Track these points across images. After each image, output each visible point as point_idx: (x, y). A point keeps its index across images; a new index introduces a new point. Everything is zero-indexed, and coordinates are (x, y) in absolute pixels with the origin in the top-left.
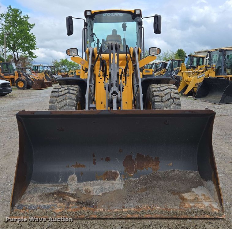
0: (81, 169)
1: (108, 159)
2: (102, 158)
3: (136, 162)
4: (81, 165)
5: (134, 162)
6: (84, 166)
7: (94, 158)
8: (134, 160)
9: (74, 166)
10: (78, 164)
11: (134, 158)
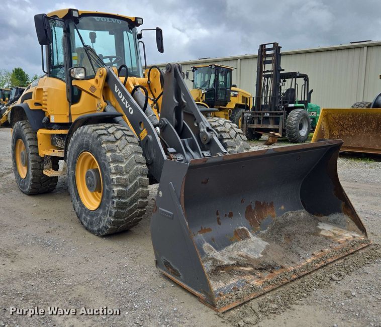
0: (210, 234)
1: (231, 215)
2: (226, 215)
3: (256, 212)
4: (206, 228)
5: (254, 212)
6: (210, 230)
7: (218, 216)
8: (254, 209)
9: (200, 232)
10: (203, 229)
11: (253, 208)
